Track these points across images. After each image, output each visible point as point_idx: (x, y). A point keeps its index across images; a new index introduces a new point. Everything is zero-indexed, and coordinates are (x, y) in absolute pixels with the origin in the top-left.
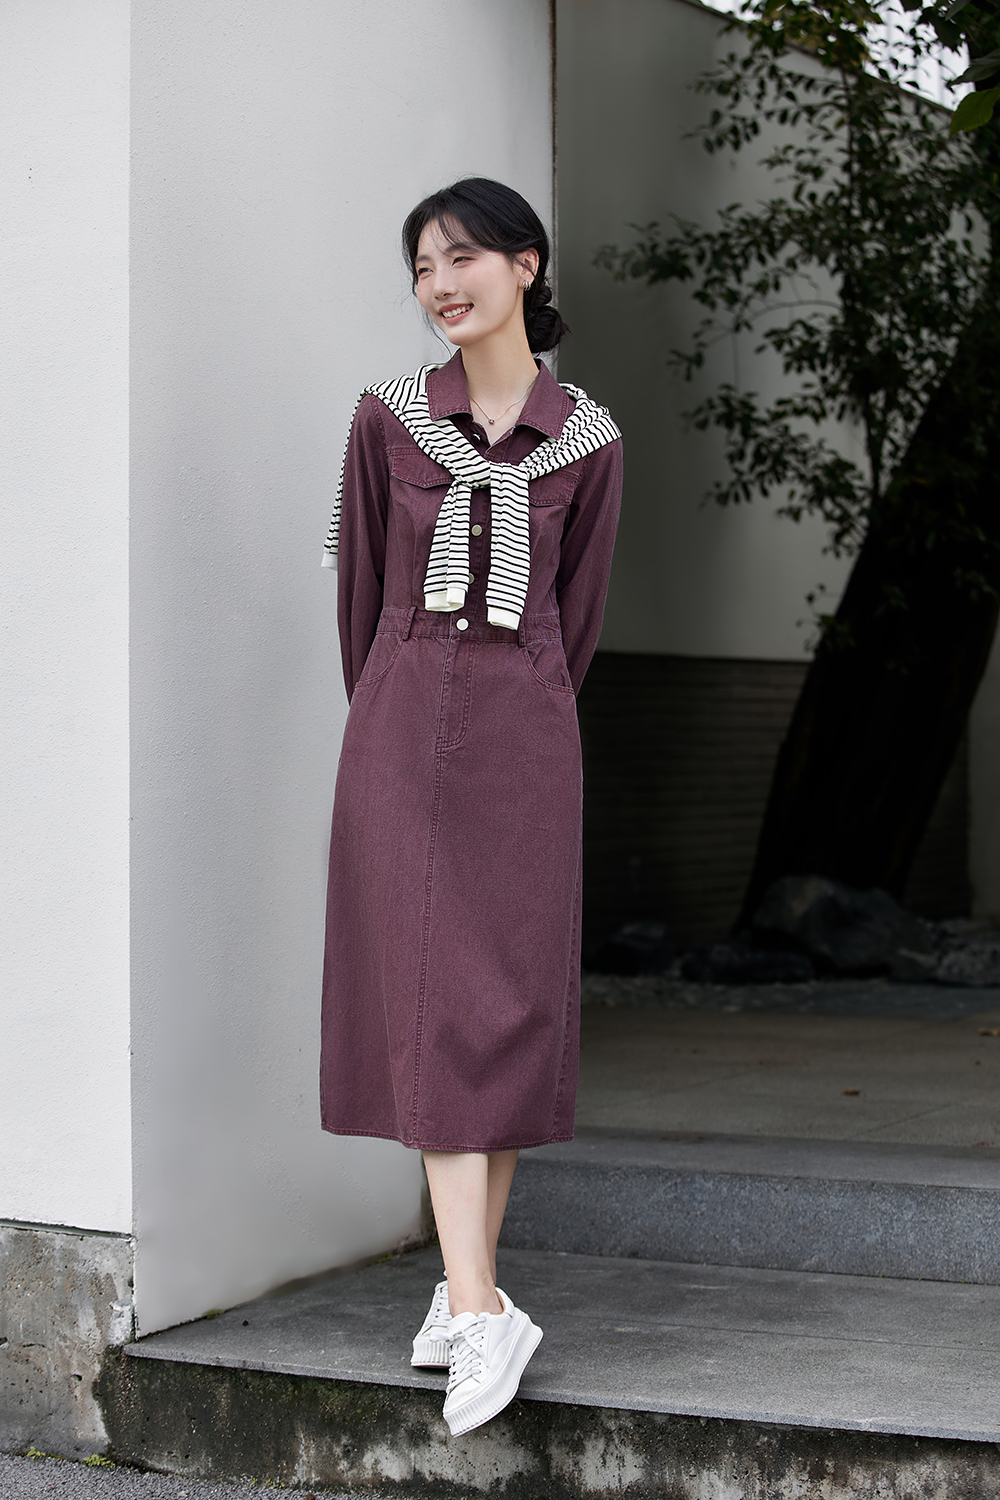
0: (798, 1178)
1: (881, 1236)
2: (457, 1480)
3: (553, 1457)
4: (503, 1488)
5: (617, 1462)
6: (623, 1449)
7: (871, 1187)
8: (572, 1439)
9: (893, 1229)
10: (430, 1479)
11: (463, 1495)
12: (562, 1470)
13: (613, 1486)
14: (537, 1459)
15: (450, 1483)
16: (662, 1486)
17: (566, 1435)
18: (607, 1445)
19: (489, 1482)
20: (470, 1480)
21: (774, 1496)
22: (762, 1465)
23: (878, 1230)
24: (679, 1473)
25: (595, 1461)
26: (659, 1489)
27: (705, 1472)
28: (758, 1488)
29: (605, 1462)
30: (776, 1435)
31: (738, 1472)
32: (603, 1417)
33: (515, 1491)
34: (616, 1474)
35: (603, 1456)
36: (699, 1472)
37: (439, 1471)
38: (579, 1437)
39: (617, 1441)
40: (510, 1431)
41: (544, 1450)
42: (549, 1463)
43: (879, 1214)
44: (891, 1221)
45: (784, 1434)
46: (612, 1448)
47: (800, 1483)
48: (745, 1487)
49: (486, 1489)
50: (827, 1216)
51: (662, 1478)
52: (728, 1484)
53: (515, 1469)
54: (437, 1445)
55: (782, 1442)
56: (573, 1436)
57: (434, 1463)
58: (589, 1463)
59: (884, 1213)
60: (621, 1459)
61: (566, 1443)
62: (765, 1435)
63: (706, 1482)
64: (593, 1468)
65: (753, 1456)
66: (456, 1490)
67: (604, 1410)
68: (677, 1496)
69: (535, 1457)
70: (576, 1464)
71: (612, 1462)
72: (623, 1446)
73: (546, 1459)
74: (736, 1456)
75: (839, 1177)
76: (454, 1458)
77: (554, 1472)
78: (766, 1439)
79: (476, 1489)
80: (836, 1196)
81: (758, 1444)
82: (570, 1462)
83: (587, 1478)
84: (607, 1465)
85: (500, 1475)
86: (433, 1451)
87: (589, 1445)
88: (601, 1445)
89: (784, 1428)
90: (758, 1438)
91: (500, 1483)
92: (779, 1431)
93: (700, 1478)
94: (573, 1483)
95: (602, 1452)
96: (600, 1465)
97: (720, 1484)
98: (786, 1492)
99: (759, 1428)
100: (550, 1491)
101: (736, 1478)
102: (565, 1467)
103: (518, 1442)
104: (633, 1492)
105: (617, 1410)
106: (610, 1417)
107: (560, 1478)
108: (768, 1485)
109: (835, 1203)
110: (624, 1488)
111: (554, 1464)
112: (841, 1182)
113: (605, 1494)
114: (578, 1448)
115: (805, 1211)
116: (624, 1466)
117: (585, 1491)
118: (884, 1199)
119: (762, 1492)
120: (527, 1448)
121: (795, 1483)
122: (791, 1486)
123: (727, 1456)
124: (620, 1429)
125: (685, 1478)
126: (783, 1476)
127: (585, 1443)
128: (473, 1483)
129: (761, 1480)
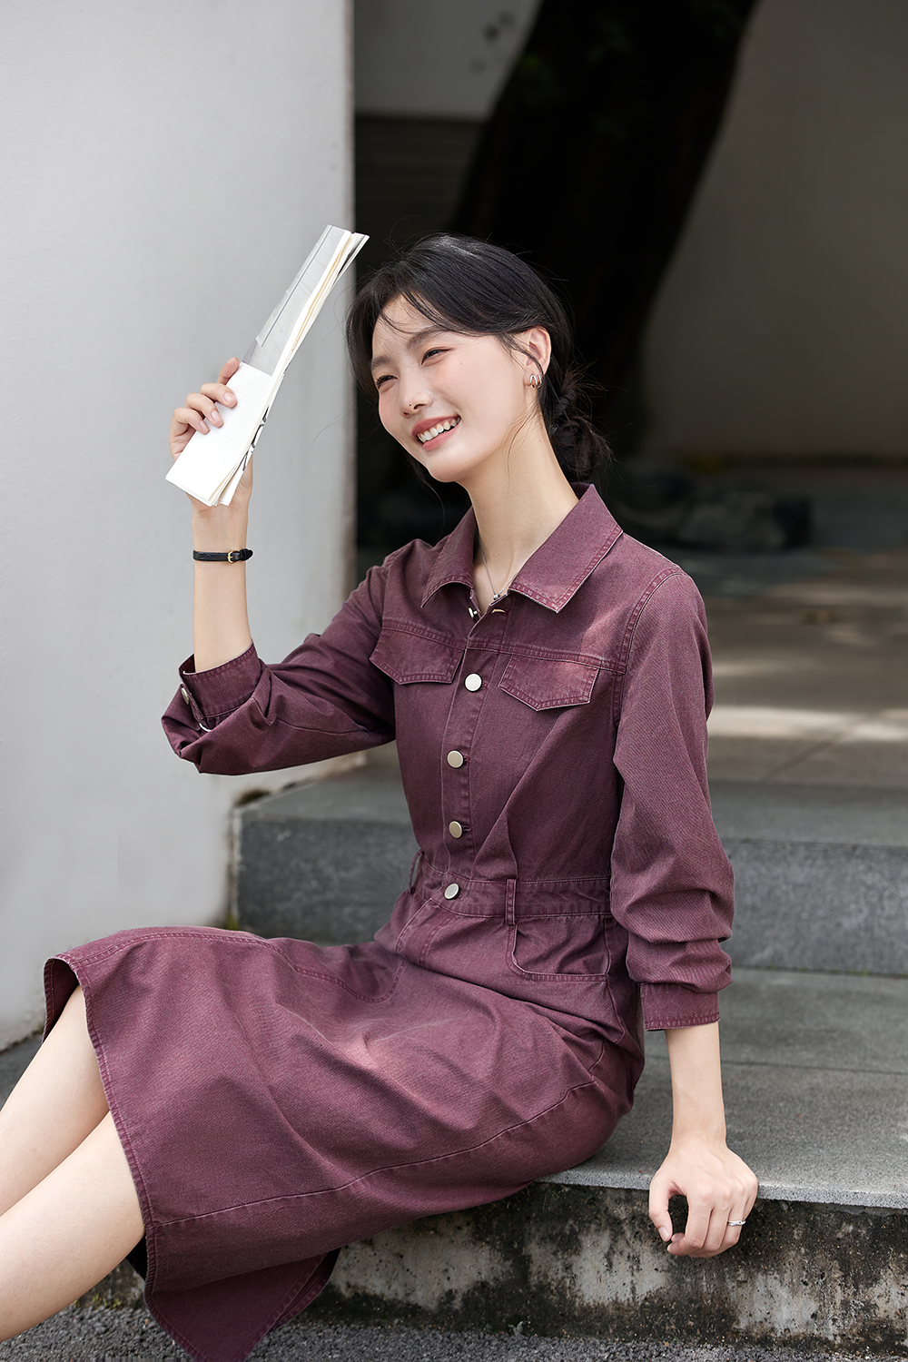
0: (746, 841)
1: (866, 920)
2: (389, 1295)
3: (534, 1258)
4: (457, 1304)
5: (629, 1264)
6: (637, 1245)
7: (852, 852)
8: (561, 1233)
9: (883, 908)
10: (346, 1293)
11: (397, 1315)
12: (546, 1276)
13: (622, 1299)
14: (509, 1263)
15: (377, 1299)
16: (697, 1297)
17: (553, 1228)
18: (615, 1240)
19: (437, 1296)
20: (408, 1295)
21: (863, 1309)
22: (845, 1265)
23: (860, 911)
24: (722, 1278)
25: (597, 1263)
26: (691, 1301)
27: (760, 1277)
28: (839, 1297)
29: (610, 1265)
30: (866, 1223)
31: (810, 1275)
32: (608, 1201)
33: (476, 1308)
34: (628, 1281)
35: (608, 1257)
36: (751, 1276)
37: (361, 1282)
38: (572, 1230)
39: (628, 1234)
40: (468, 1224)
41: (520, 1250)
42: (527, 1268)
43: (863, 889)
44: (881, 898)
45: (878, 1221)
46: (621, 1244)
47: (902, 1290)
48: (820, 1297)
49: (433, 1306)
50: (787, 893)
51: (696, 1285)
52: (794, 1292)
53: (475, 1277)
54: (359, 1246)
55: (875, 1233)
56: (563, 1229)
57: (354, 1271)
58: (587, 1266)
59: (870, 888)
60: (635, 1260)
61: (552, 1239)
62: (849, 1223)
63: (762, 1290)
64: (592, 1273)
65: (832, 1253)
66: (386, 1309)
67: (609, 1192)
68: (718, 1311)
69: (506, 1259)
70: (568, 1268)
71: (622, 1265)
72: (638, 1242)
73: (522, 1263)
74: (806, 1254)
75: (805, 839)
76: (383, 1264)
77: (534, 1280)
78: (851, 1228)
79: (416, 1307)
80: (801, 865)
81: (840, 1235)
82: (559, 1265)
83: (583, 1288)
84: (614, 1268)
85: (454, 1286)
86: (352, 1255)
87: (586, 1241)
88: (605, 1241)
89: (878, 1213)
90: (839, 1227)
91: (454, 1298)
92: (870, 1217)
93: (753, 1285)
94: (562, 1295)
95: (606, 1250)
96: (603, 1268)
97: (783, 1293)
98: (881, 1303)
99: (841, 1213)
100: (530, 1307)
101: (806, 1284)
102: (550, 1273)
103: (481, 1239)
104: (652, 1307)
105: (629, 1191)
106: (618, 1201)
107: (543, 1288)
108: (855, 1294)
109: (799, 874)
110: (640, 1301)
111: (534, 1269)
112: (809, 845)
113: (611, 1311)
114: (570, 1245)
115: (755, 886)
116: (638, 1270)
117: (581, 1306)
118: (870, 869)
119: (845, 1304)
120: (494, 1247)
121: (895, 1290)
122: (888, 1294)
123: (793, 1253)
124: (633, 1218)
125: (730, 1285)
126: (876, 1280)
127: (582, 1238)
128: (412, 1299)
129: (844, 1286)
